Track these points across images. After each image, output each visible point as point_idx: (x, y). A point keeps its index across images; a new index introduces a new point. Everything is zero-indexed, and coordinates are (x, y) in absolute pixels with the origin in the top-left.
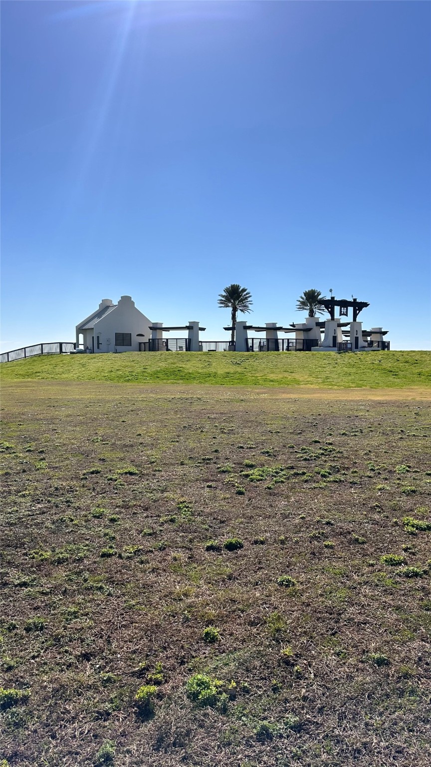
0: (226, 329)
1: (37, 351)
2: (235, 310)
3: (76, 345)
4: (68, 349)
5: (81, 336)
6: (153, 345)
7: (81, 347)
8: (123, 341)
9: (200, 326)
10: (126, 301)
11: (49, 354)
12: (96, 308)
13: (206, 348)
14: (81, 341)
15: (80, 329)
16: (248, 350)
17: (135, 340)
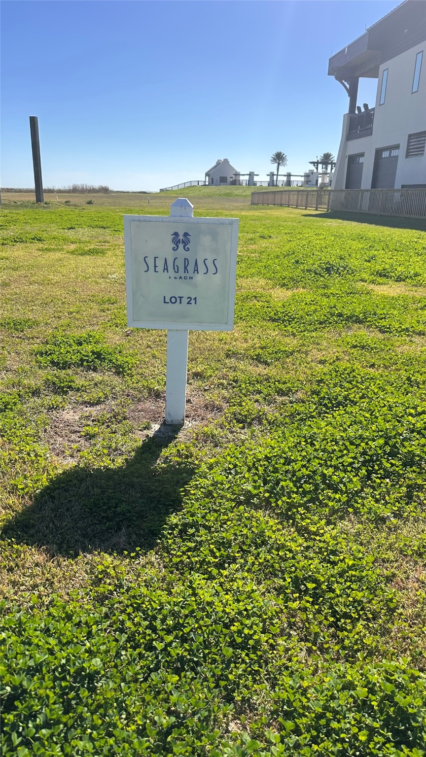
0: (268, 175)
1: (189, 185)
2: (279, 164)
3: (205, 182)
4: (201, 184)
5: (207, 178)
6: (235, 182)
7: (207, 183)
8: (223, 180)
9: (255, 173)
10: (226, 161)
11: (194, 186)
12: (215, 164)
13: (258, 184)
14: (207, 180)
15: (207, 174)
16: (273, 185)
17: (229, 180)
